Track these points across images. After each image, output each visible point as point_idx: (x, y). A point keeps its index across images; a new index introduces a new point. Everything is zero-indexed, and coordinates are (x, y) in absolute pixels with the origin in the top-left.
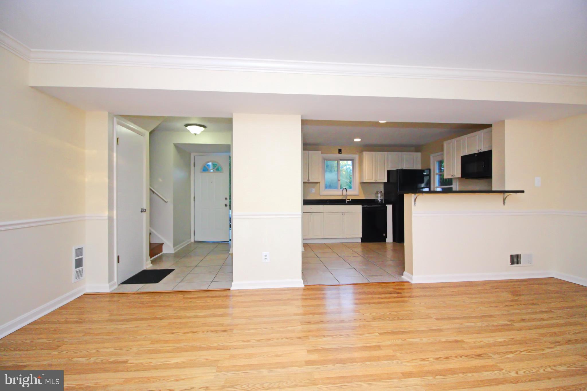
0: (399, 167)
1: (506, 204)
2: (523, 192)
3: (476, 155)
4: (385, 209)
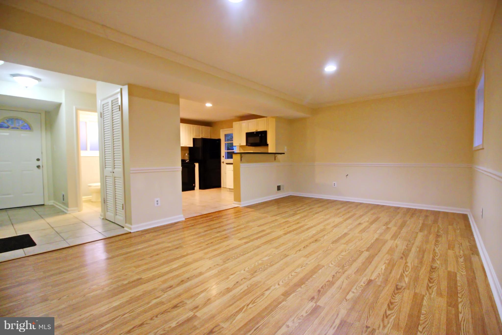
0: (200, 136)
1: (276, 160)
2: (284, 153)
3: (255, 133)
4: (195, 166)
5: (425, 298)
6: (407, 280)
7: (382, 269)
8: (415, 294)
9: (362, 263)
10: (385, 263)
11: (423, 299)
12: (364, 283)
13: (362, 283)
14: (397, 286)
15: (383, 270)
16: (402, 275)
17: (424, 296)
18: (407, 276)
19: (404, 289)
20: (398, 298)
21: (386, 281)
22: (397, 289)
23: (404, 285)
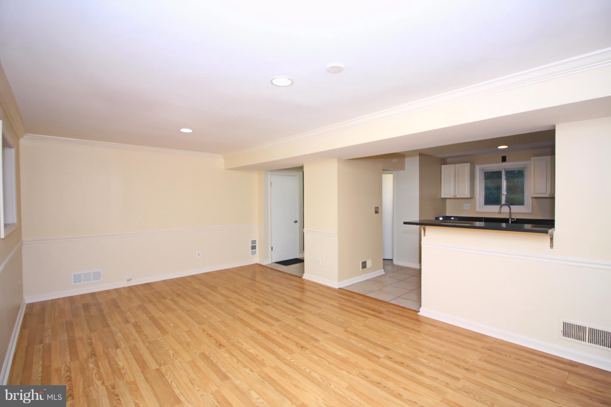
5: (69, 361)
6: (91, 365)
7: (120, 361)
8: (77, 358)
9: (142, 354)
10: (123, 368)
11: (71, 359)
12: (120, 344)
13: (121, 342)
14: (96, 356)
15: (117, 360)
16: (98, 367)
17: (71, 361)
18: (93, 368)
19: (88, 358)
20: (89, 349)
21: (107, 355)
22: (93, 354)
23: (91, 360)
